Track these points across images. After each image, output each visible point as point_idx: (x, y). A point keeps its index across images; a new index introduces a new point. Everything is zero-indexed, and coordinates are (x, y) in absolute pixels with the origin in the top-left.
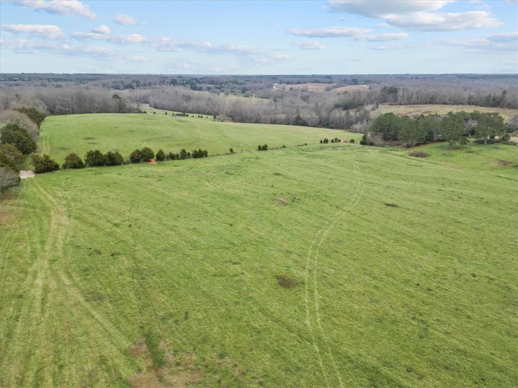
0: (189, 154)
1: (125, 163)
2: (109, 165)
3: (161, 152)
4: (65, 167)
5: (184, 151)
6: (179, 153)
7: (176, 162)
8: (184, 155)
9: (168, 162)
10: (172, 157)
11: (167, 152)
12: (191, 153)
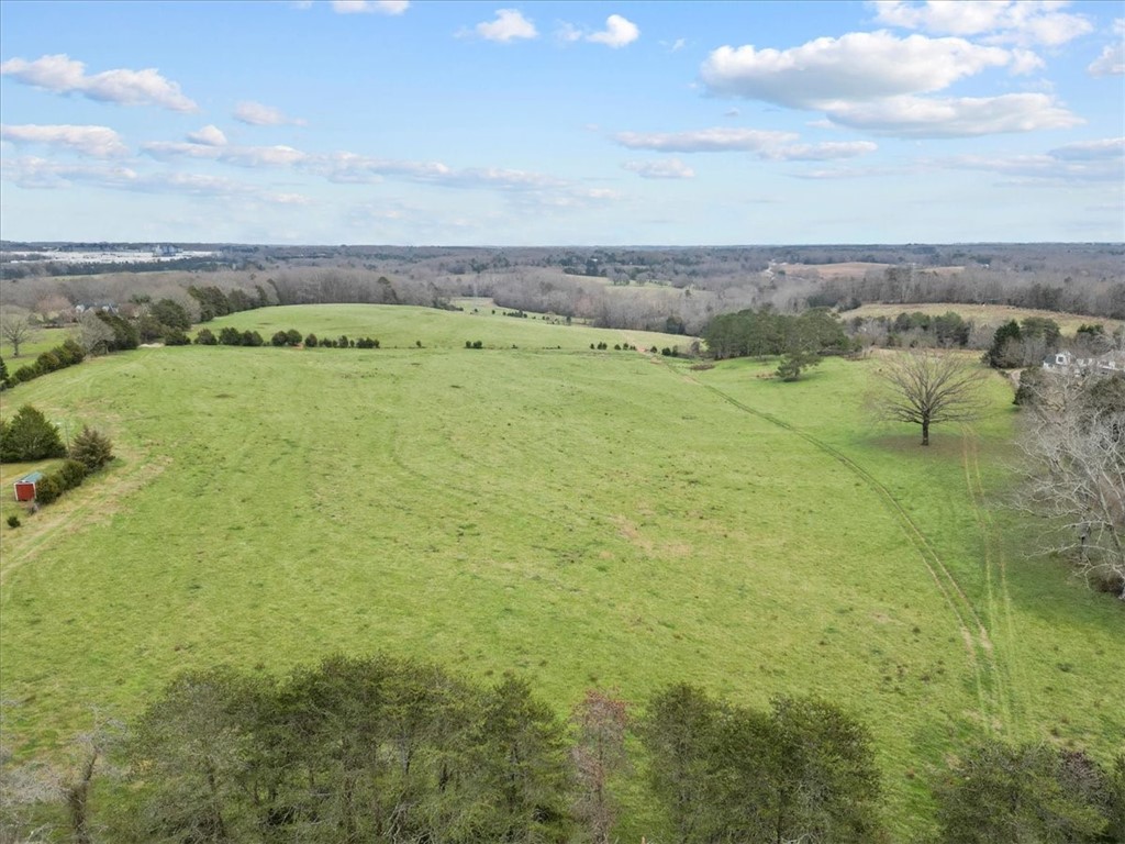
0: (352, 343)
1: (265, 345)
2: (245, 345)
3: (312, 337)
4: (196, 342)
5: (344, 338)
6: (337, 340)
7: (332, 350)
8: (344, 343)
9: (321, 349)
10: (327, 344)
11: (320, 336)
12: (356, 342)
